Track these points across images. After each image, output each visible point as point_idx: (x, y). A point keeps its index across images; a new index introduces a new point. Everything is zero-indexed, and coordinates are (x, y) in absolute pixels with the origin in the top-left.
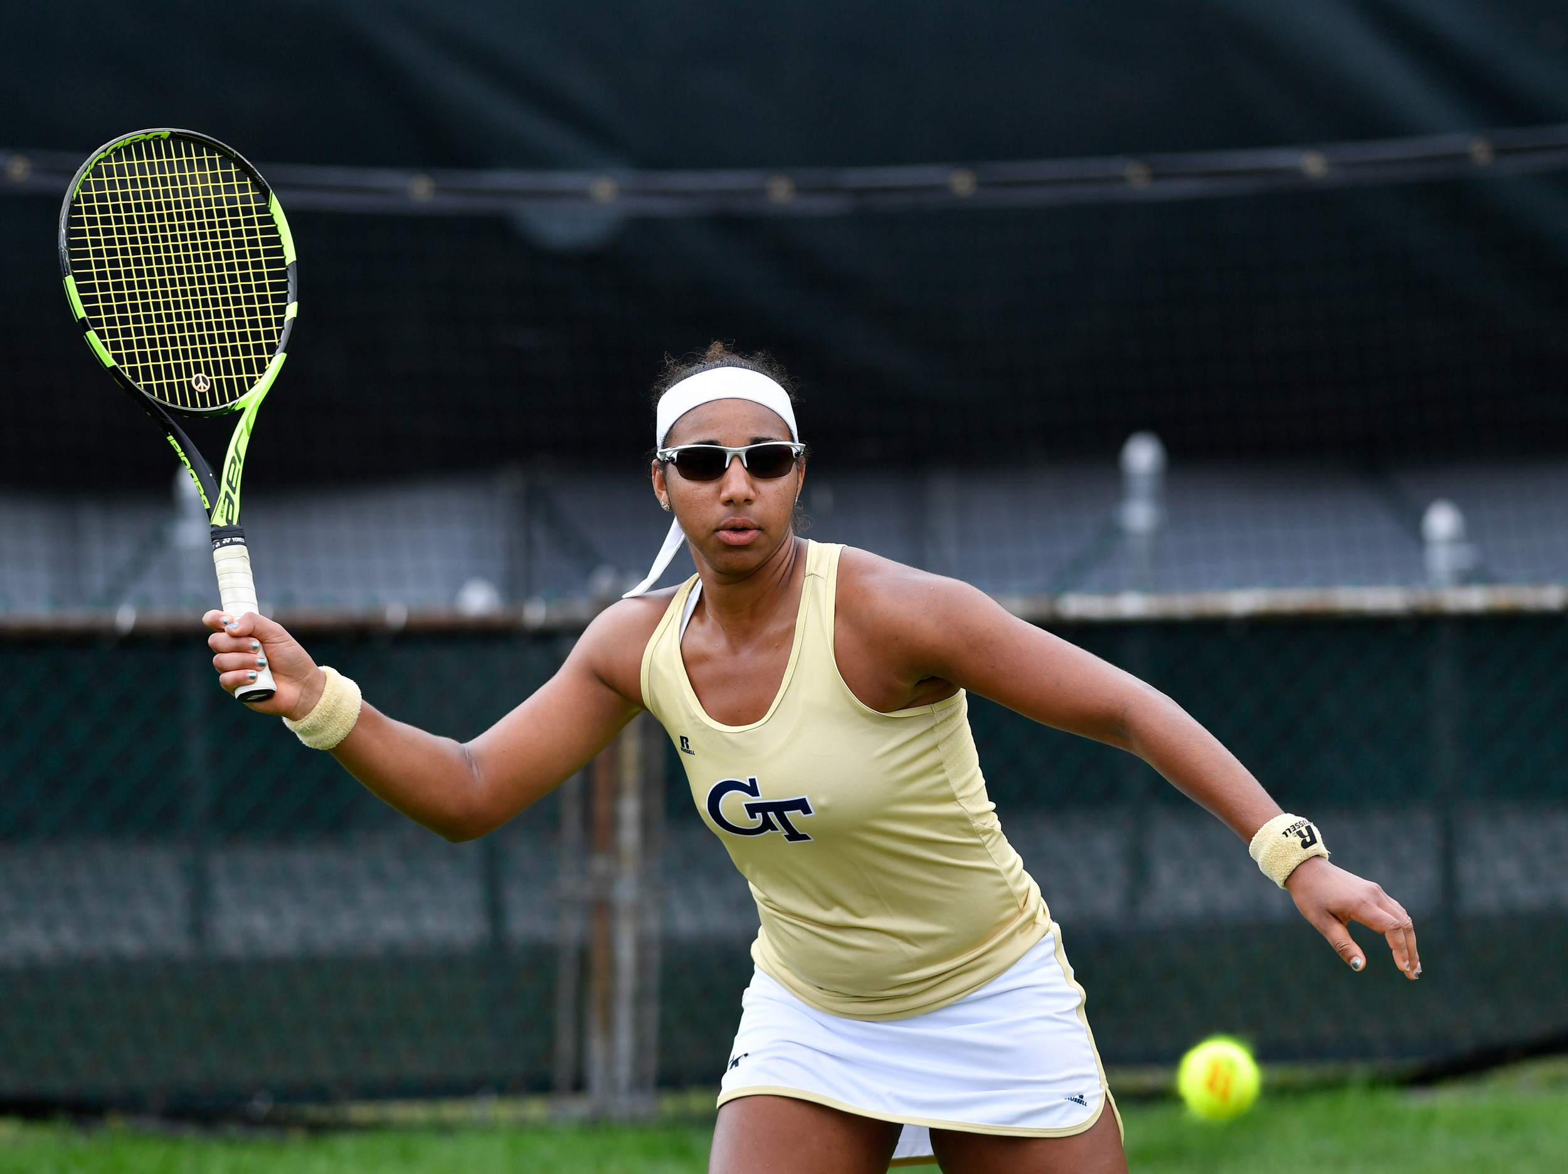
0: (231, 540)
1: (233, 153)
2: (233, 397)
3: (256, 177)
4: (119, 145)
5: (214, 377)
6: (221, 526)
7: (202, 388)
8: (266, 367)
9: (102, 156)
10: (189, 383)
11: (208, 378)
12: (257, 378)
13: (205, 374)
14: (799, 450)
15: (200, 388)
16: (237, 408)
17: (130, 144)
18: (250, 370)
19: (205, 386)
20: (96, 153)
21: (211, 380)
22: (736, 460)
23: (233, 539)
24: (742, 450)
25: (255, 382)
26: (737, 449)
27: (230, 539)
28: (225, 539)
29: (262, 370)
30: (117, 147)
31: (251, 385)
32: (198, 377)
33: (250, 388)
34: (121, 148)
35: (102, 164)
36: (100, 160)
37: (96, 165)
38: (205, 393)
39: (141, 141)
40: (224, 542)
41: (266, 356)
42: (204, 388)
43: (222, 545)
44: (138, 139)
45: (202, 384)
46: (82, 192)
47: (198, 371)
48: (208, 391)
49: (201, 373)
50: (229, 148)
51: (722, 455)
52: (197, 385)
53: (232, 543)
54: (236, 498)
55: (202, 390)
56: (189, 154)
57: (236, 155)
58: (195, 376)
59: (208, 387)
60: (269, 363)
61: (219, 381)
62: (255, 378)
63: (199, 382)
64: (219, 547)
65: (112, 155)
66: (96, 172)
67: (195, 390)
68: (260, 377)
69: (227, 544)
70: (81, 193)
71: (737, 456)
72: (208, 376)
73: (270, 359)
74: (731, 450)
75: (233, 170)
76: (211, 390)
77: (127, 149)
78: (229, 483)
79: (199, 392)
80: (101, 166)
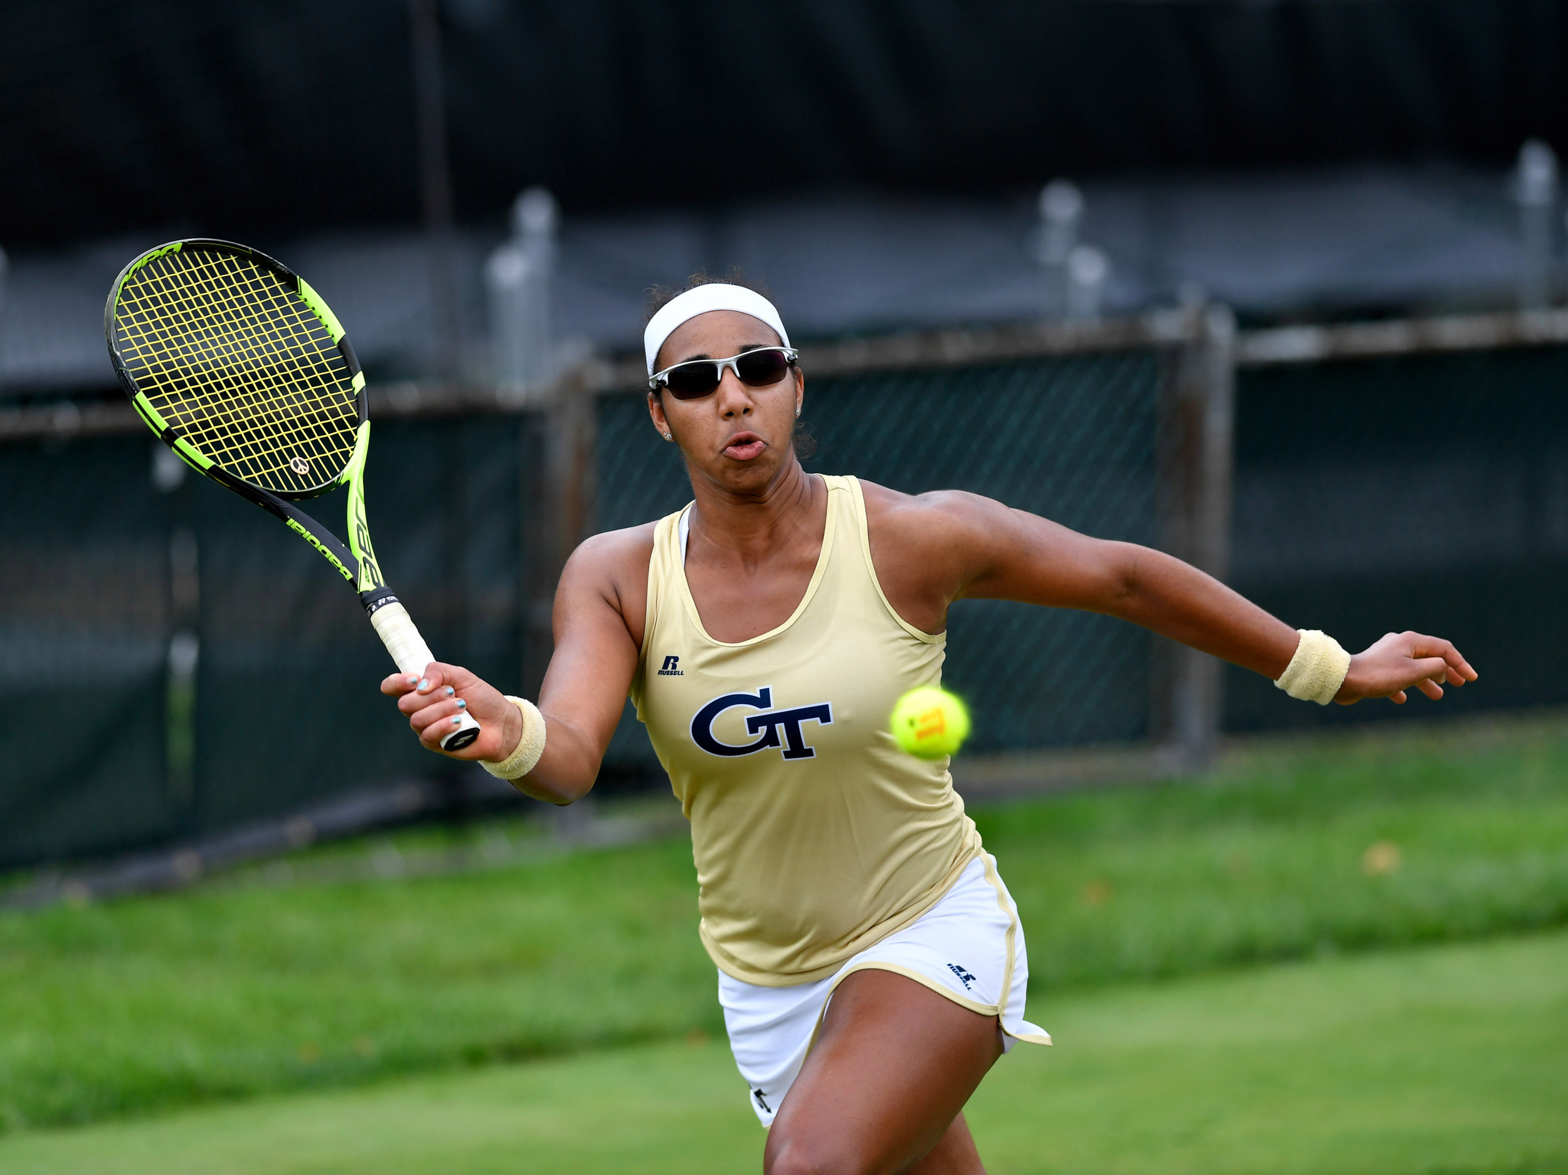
0: (386, 599)
1: (248, 250)
2: (334, 473)
3: (278, 267)
4: (138, 265)
5: (310, 459)
6: (370, 590)
7: (303, 470)
8: (355, 440)
9: (126, 279)
10: (289, 468)
11: (305, 461)
12: (350, 451)
13: (300, 456)
14: (792, 354)
15: (301, 470)
16: (343, 481)
17: (148, 264)
18: (340, 445)
19: (305, 468)
20: (119, 277)
21: (308, 462)
22: (728, 371)
23: (388, 598)
24: (732, 361)
25: (350, 455)
26: (726, 360)
27: (384, 599)
28: (380, 601)
29: (352, 443)
30: (136, 269)
31: (348, 459)
32: (295, 461)
33: (347, 462)
34: (140, 269)
35: (128, 287)
36: (125, 284)
37: (123, 289)
38: (306, 474)
39: (156, 259)
40: (380, 604)
41: (351, 429)
42: (305, 470)
43: (379, 607)
44: (153, 256)
45: (301, 466)
46: (120, 316)
47: (292, 456)
48: (309, 472)
49: (296, 456)
50: (243, 246)
51: (713, 368)
52: (297, 468)
53: (387, 602)
54: (374, 561)
55: (304, 473)
56: (205, 261)
57: (252, 251)
58: (292, 462)
59: (308, 469)
60: (356, 435)
61: (316, 461)
62: (348, 452)
63: (298, 465)
64: (376, 610)
65: (134, 277)
66: (126, 295)
67: (296, 474)
68: (353, 450)
69: (383, 605)
70: (119, 318)
71: (728, 367)
72: (304, 458)
73: (356, 431)
74: (720, 363)
75: (253, 267)
76: (311, 471)
77: (146, 268)
78: (363, 549)
79: (301, 475)
80: (127, 289)
